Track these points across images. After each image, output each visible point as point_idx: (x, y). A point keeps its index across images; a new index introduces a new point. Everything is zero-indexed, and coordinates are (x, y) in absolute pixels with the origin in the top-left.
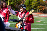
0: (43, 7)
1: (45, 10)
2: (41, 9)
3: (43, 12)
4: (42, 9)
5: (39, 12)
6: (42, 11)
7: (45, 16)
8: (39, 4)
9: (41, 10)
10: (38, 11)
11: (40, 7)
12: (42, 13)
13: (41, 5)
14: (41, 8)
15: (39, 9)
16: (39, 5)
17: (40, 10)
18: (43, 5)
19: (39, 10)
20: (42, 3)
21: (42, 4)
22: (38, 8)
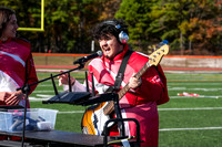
0: (204, 26)
1: (214, 36)
2: (200, 36)
3: (209, 50)
4: (204, 36)
5: (190, 51)
6: (201, 45)
7: (217, 66)
8: (185, 13)
9: (199, 41)
10: (181, 46)
11: (190, 26)
12: (202, 54)
13: (195, 15)
14: (196, 29)
15: (189, 33)
16: (188, 18)
17: (191, 37)
18: (203, 15)
19: (187, 42)
20: (202, 6)
21: (202, 11)
22: (183, 32)
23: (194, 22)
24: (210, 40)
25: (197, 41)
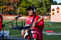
0: (7, 7)
2: (6, 10)
3: (9, 14)
6: (6, 13)
10: (1, 13)
11: (3, 7)
12: (7, 15)
14: (5, 8)
19: (3, 12)
22: (2, 9)
23: (4, 6)
24: (9, 11)
25: (5, 12)
